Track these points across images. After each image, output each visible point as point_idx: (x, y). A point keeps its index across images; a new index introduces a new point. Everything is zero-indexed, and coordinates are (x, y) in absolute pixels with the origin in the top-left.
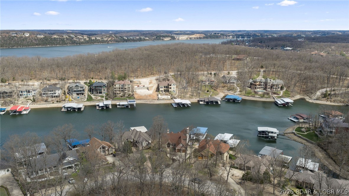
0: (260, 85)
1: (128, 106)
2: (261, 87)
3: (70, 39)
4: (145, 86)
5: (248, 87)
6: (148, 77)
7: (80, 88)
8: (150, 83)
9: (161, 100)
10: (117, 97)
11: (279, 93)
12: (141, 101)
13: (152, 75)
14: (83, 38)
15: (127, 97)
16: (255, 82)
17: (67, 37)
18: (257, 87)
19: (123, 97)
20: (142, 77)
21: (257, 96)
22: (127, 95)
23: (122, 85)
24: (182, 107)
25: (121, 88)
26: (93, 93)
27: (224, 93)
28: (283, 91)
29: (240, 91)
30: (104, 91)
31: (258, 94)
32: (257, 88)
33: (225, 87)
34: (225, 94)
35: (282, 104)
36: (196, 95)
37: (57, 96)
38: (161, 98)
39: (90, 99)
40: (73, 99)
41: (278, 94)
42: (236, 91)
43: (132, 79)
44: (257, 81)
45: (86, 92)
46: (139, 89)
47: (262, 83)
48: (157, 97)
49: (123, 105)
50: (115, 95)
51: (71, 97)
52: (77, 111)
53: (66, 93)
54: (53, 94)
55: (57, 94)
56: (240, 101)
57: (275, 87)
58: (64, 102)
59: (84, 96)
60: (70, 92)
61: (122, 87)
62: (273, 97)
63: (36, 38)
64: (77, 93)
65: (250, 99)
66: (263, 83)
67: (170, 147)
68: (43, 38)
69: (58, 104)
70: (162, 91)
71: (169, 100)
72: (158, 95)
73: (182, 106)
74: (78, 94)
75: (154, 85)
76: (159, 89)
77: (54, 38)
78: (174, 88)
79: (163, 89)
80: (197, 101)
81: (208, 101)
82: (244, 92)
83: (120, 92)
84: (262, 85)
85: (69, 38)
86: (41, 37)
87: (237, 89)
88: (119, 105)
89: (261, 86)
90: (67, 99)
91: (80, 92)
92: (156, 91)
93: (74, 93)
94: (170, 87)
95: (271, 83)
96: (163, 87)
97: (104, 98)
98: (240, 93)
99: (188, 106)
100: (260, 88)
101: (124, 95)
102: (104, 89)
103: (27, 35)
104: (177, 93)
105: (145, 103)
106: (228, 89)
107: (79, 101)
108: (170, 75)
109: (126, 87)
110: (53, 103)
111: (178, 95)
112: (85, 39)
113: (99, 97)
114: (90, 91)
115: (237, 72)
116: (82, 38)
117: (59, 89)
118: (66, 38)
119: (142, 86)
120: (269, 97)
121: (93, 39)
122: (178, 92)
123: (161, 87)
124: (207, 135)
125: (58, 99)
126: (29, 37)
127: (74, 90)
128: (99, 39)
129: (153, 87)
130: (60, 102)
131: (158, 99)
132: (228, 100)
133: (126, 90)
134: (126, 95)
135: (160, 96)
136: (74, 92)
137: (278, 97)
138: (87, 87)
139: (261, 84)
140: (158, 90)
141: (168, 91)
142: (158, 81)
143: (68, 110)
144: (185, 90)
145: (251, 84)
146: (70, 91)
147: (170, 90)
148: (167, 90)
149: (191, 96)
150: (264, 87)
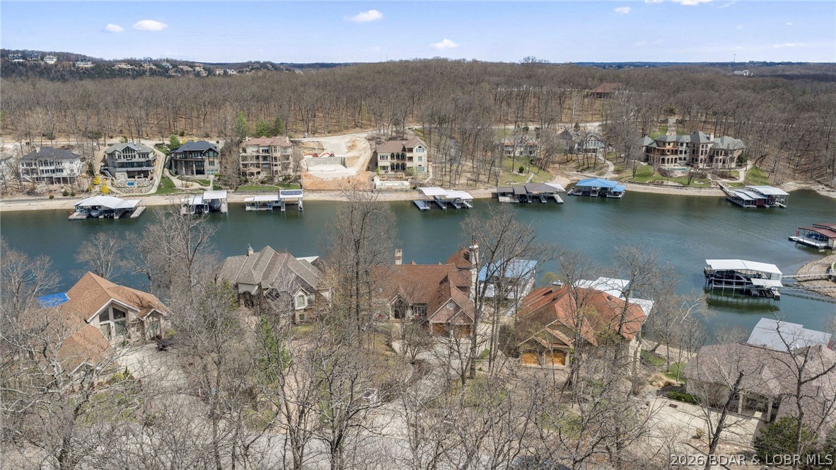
0: (677, 151)
1: (280, 207)
2: (680, 159)
3: (159, 72)
4: (336, 156)
5: (639, 159)
6: (344, 134)
7: (137, 156)
8: (352, 147)
9: (380, 191)
10: (250, 184)
11: (733, 175)
12: (322, 194)
13: (358, 129)
14: (194, 70)
15: (278, 185)
16: (661, 144)
17: (154, 67)
18: (666, 158)
19: (267, 185)
20: (329, 133)
21: (670, 183)
22: (281, 179)
23: (266, 149)
24: (445, 210)
25: (261, 159)
26: (176, 173)
27: (567, 176)
28: (745, 169)
29: (617, 171)
30: (212, 167)
31: (671, 177)
32: (668, 159)
33: (568, 161)
34: (571, 180)
35: (754, 202)
36: (486, 180)
37: (65, 180)
38: (383, 187)
39: (166, 187)
40: (116, 187)
41: (731, 177)
42: (603, 170)
43: (298, 138)
44: (668, 140)
45: (158, 170)
46: (318, 163)
47: (682, 144)
48: (371, 185)
49: (264, 204)
50: (243, 178)
51: (109, 182)
52: (116, 217)
53: (97, 172)
54: (53, 171)
55: (65, 174)
56: (620, 196)
57: (721, 157)
58: (87, 195)
59: (149, 178)
60: (107, 170)
61: (264, 154)
62: (717, 184)
63: (72, 68)
64: (128, 172)
65: (651, 191)
66: (685, 145)
67: (403, 316)
68: (92, 69)
69: (65, 201)
70: (384, 168)
71: (406, 191)
72: (373, 180)
73: (444, 207)
74: (131, 175)
75: (362, 152)
76: (377, 163)
77: (120, 68)
78: (420, 158)
79: (387, 163)
80: (491, 196)
81: (525, 193)
82: (629, 173)
83: (259, 170)
84: (681, 152)
85: (157, 70)
86: (87, 66)
87: (608, 166)
88: (253, 204)
89: (680, 156)
90: (97, 188)
91: (139, 169)
92: (368, 169)
93: (118, 169)
94: (408, 155)
95: (710, 146)
96: (389, 157)
97: (211, 185)
98: (617, 176)
99: (464, 207)
100: (675, 162)
101: (271, 179)
102: (211, 160)
103: (52, 62)
104: (431, 174)
105: (333, 200)
106: (579, 167)
107: (132, 194)
108: (409, 129)
109: (278, 154)
110: (51, 198)
111: (433, 180)
112: (198, 72)
113: (195, 183)
114: (170, 168)
115: (600, 126)
116: (190, 71)
117: (73, 158)
118: (151, 69)
119: (327, 156)
120: (708, 185)
121: (217, 73)
122: (434, 173)
123: (382, 157)
124: (534, 286)
125: (68, 188)
126: (56, 65)
127: (119, 161)
128: (234, 73)
129: (358, 157)
130: (73, 195)
131: (373, 190)
132: (584, 192)
133: (278, 163)
134: (278, 179)
135: (377, 181)
136: (120, 167)
137: (735, 184)
138: (163, 155)
139: (680, 149)
140: (373, 165)
141: (403, 167)
142: (373, 143)
143: (93, 217)
144: (454, 167)
145: (649, 149)
146: (109, 166)
147: (409, 164)
148: (400, 165)
149: (471, 182)
150: (687, 159)
